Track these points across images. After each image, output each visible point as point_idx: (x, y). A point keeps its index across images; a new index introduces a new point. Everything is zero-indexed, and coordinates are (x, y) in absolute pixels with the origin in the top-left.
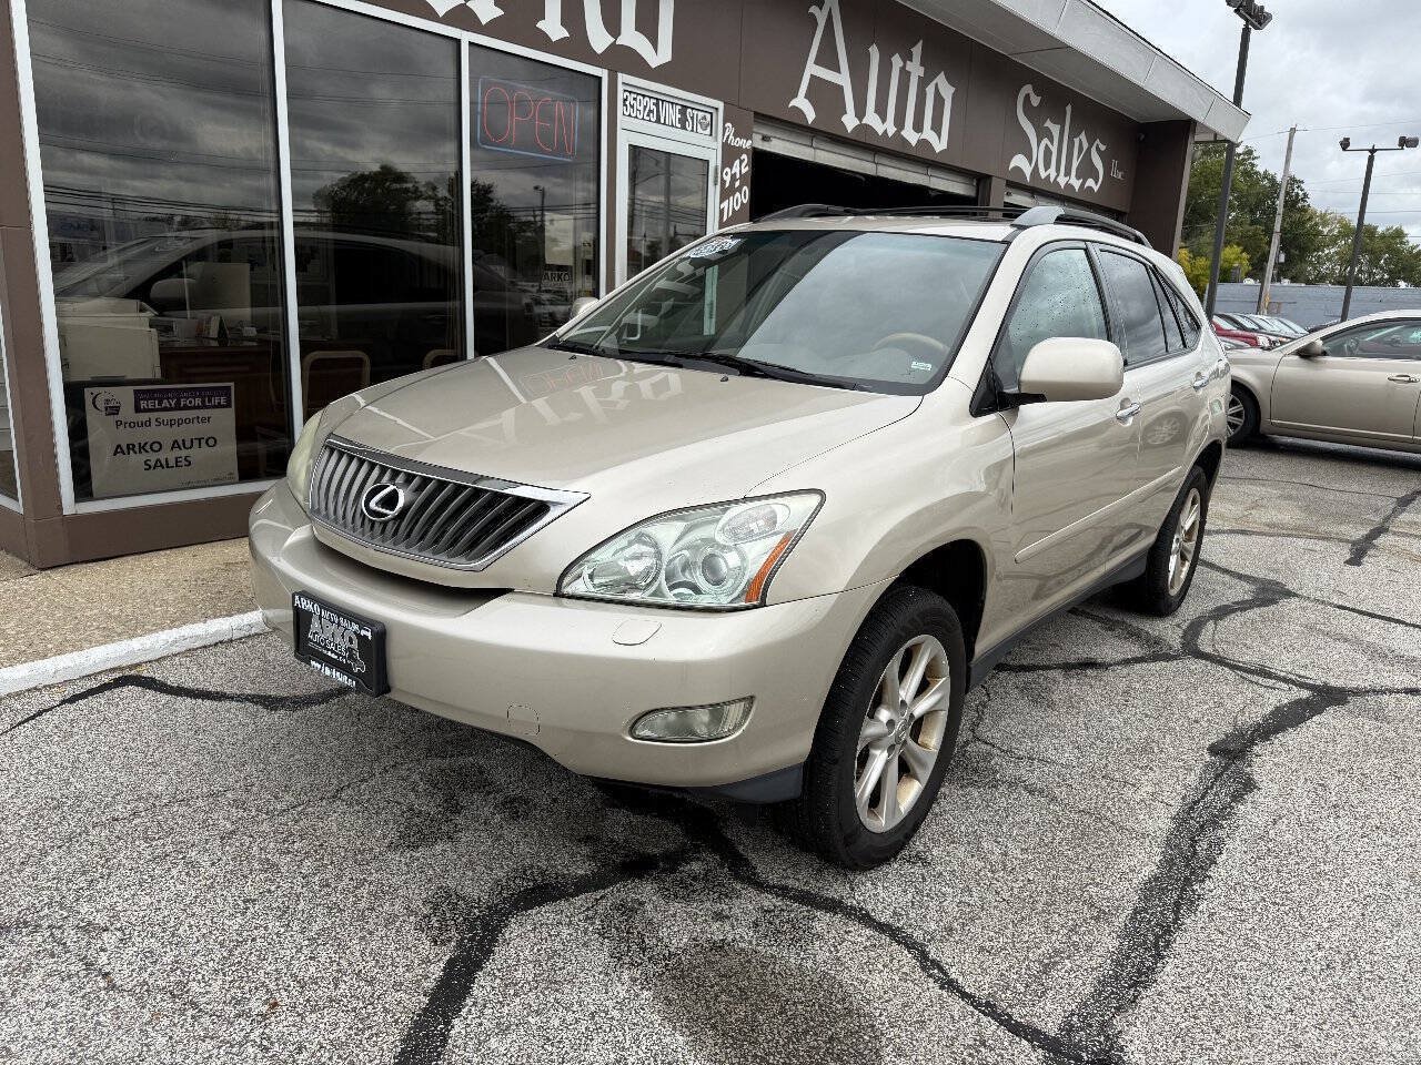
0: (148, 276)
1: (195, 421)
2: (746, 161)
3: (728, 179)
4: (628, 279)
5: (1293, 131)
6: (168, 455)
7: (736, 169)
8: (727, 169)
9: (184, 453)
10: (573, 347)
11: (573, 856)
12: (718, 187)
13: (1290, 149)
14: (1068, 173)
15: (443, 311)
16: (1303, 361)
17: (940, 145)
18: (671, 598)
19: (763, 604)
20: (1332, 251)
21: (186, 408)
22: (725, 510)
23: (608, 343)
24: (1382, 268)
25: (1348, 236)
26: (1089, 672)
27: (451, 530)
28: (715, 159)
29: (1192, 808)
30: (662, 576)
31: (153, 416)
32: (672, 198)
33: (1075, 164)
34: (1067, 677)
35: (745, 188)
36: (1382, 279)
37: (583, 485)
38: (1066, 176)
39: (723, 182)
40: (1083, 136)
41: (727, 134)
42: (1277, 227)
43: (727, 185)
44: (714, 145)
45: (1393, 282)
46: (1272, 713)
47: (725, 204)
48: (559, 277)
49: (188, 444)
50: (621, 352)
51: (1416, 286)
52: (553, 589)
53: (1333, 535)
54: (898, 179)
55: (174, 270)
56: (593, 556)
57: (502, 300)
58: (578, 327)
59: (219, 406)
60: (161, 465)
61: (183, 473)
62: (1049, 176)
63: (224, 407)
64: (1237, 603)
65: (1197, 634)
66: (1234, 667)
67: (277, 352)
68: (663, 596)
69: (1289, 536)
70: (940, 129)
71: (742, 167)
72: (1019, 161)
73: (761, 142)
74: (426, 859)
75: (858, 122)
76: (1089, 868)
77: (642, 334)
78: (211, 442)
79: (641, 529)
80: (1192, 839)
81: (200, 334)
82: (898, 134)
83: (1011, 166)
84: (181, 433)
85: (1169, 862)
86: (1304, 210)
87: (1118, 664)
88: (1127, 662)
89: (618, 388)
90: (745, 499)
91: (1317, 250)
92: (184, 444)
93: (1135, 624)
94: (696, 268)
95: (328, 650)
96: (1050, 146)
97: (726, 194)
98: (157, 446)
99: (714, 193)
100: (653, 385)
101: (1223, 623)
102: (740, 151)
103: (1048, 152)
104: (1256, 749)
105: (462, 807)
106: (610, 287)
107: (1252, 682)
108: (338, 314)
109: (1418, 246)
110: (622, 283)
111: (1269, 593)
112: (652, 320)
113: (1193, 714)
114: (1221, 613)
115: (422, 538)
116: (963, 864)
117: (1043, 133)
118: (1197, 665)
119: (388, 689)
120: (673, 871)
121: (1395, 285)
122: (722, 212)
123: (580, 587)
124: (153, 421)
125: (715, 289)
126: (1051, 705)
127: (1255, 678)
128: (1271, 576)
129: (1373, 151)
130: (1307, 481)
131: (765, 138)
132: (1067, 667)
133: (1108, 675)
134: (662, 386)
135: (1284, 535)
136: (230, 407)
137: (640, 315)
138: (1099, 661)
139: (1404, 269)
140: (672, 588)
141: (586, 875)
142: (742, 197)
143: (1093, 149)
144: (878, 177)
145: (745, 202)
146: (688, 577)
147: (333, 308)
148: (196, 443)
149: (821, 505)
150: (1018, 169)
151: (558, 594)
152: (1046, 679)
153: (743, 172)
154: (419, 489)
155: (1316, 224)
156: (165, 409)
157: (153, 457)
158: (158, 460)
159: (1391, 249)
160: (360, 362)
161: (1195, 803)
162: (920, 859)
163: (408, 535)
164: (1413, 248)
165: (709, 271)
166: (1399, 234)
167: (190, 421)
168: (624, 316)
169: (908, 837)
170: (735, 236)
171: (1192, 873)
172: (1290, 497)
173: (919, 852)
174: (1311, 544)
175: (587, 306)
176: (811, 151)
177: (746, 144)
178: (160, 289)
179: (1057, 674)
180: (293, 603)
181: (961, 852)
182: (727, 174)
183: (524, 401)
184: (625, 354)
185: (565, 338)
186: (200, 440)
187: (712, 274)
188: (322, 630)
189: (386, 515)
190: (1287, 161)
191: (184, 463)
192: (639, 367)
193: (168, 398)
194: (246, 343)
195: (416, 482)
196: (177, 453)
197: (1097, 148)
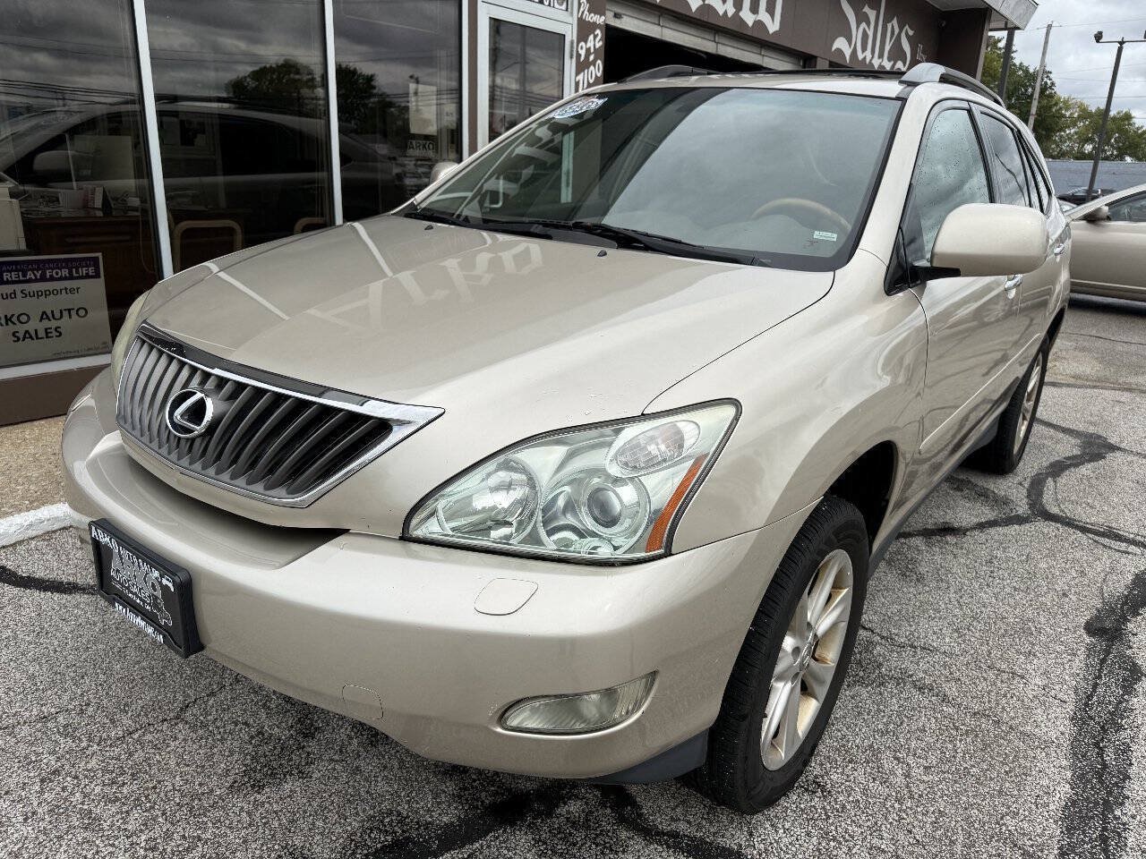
0: (33, 148)
1: (64, 291)
2: (599, 37)
3: (583, 52)
4: (490, 141)
5: (1050, 27)
6: (34, 325)
7: (590, 44)
8: (582, 44)
9: (53, 324)
10: (431, 215)
11: (436, 796)
12: (574, 59)
13: (1046, 42)
14: (881, 56)
15: (312, 182)
16: (1088, 225)
17: (773, 26)
18: (549, 546)
19: (668, 554)
20: (1072, 131)
21: (52, 279)
22: (618, 432)
23: (471, 211)
24: (1112, 146)
25: (1086, 119)
26: (949, 538)
27: (270, 451)
28: (571, 34)
29: (1086, 705)
30: (539, 516)
31: (18, 287)
32: (527, 85)
33: (887, 47)
34: (930, 545)
35: (599, 62)
36: (1112, 155)
37: (435, 397)
38: (879, 58)
39: (579, 56)
40: (895, 22)
41: (582, 9)
42: (1034, 110)
43: (582, 59)
44: (569, 20)
45: (1121, 157)
46: (1134, 582)
47: (580, 77)
48: (424, 147)
49: (57, 315)
50: (485, 221)
51: (1140, 160)
52: (399, 533)
53: (1134, 387)
54: (736, 58)
55: (56, 143)
56: (448, 490)
57: (374, 170)
58: (440, 191)
59: (88, 276)
60: (31, 337)
61: (53, 344)
62: (865, 58)
63: (92, 277)
64: (1068, 458)
65: (1040, 494)
66: (1084, 530)
67: (146, 223)
68: (539, 542)
69: (1095, 387)
70: (774, 12)
71: (596, 42)
72: (840, 43)
73: (613, 19)
74: (271, 805)
75: (702, 3)
76: (1000, 792)
77: (503, 203)
78: (82, 313)
79: (511, 455)
80: (1096, 745)
81: (86, 205)
82: (736, 14)
83: (833, 49)
84: (50, 304)
85: (1080, 779)
86: (1051, 96)
87: (973, 528)
88: (982, 526)
89: (483, 259)
90: (644, 417)
91: (1062, 129)
92: (53, 316)
93: (980, 483)
94: (554, 134)
95: (132, 592)
96: (867, 29)
97: (582, 67)
98: (22, 318)
99: (570, 66)
100: (515, 257)
101: (1062, 480)
102: (594, 26)
103: (865, 35)
104: (1130, 626)
105: (316, 729)
106: (473, 149)
107: (1105, 546)
108: (228, 185)
109: (1142, 127)
110: (484, 146)
111: (1095, 448)
112: (513, 188)
113: (1060, 585)
114: (1057, 469)
115: (234, 461)
116: (865, 792)
117: (862, 18)
118: (1050, 528)
119: (201, 647)
120: (549, 814)
121: (1122, 159)
122: (577, 84)
123: (432, 529)
124: (18, 293)
125: (571, 161)
126: (920, 579)
127: (1106, 541)
128: (1091, 430)
129: (1122, 43)
130: (1094, 332)
131: (617, 16)
132: (927, 534)
133: (968, 541)
134: (523, 258)
135: (1090, 387)
136: (99, 277)
137: (501, 182)
138: (956, 525)
139: (1130, 147)
140: (550, 533)
141: (452, 823)
142: (597, 70)
143: (903, 35)
144: (719, 56)
145: (599, 75)
146: (570, 520)
147: (221, 179)
148: (66, 314)
149: (736, 418)
150: (839, 51)
151: (405, 538)
152: (909, 547)
153: (598, 45)
154: (232, 397)
155: (1061, 108)
156: (30, 281)
157: (21, 329)
158: (27, 332)
159: (1121, 130)
160: (231, 231)
161: (1089, 697)
162: (818, 787)
163: (218, 458)
164: (1138, 129)
165: (566, 137)
166: (1128, 117)
167: (59, 292)
168: (486, 181)
169: (806, 763)
170: (601, 95)
171: (1110, 793)
172: (1083, 349)
173: (816, 777)
174: (1117, 395)
175: (447, 171)
176: (659, 29)
177: (600, 20)
178: (44, 161)
179: (918, 541)
180: (91, 534)
181: (860, 775)
182: (582, 48)
183: (390, 273)
184: (489, 224)
185: (423, 205)
186: (69, 310)
187: (568, 141)
188: (125, 569)
189: (191, 431)
190: (1044, 53)
191: (55, 334)
192: (501, 237)
193: (32, 270)
194: (130, 213)
195: (228, 388)
196: (46, 324)
197: (907, 34)
